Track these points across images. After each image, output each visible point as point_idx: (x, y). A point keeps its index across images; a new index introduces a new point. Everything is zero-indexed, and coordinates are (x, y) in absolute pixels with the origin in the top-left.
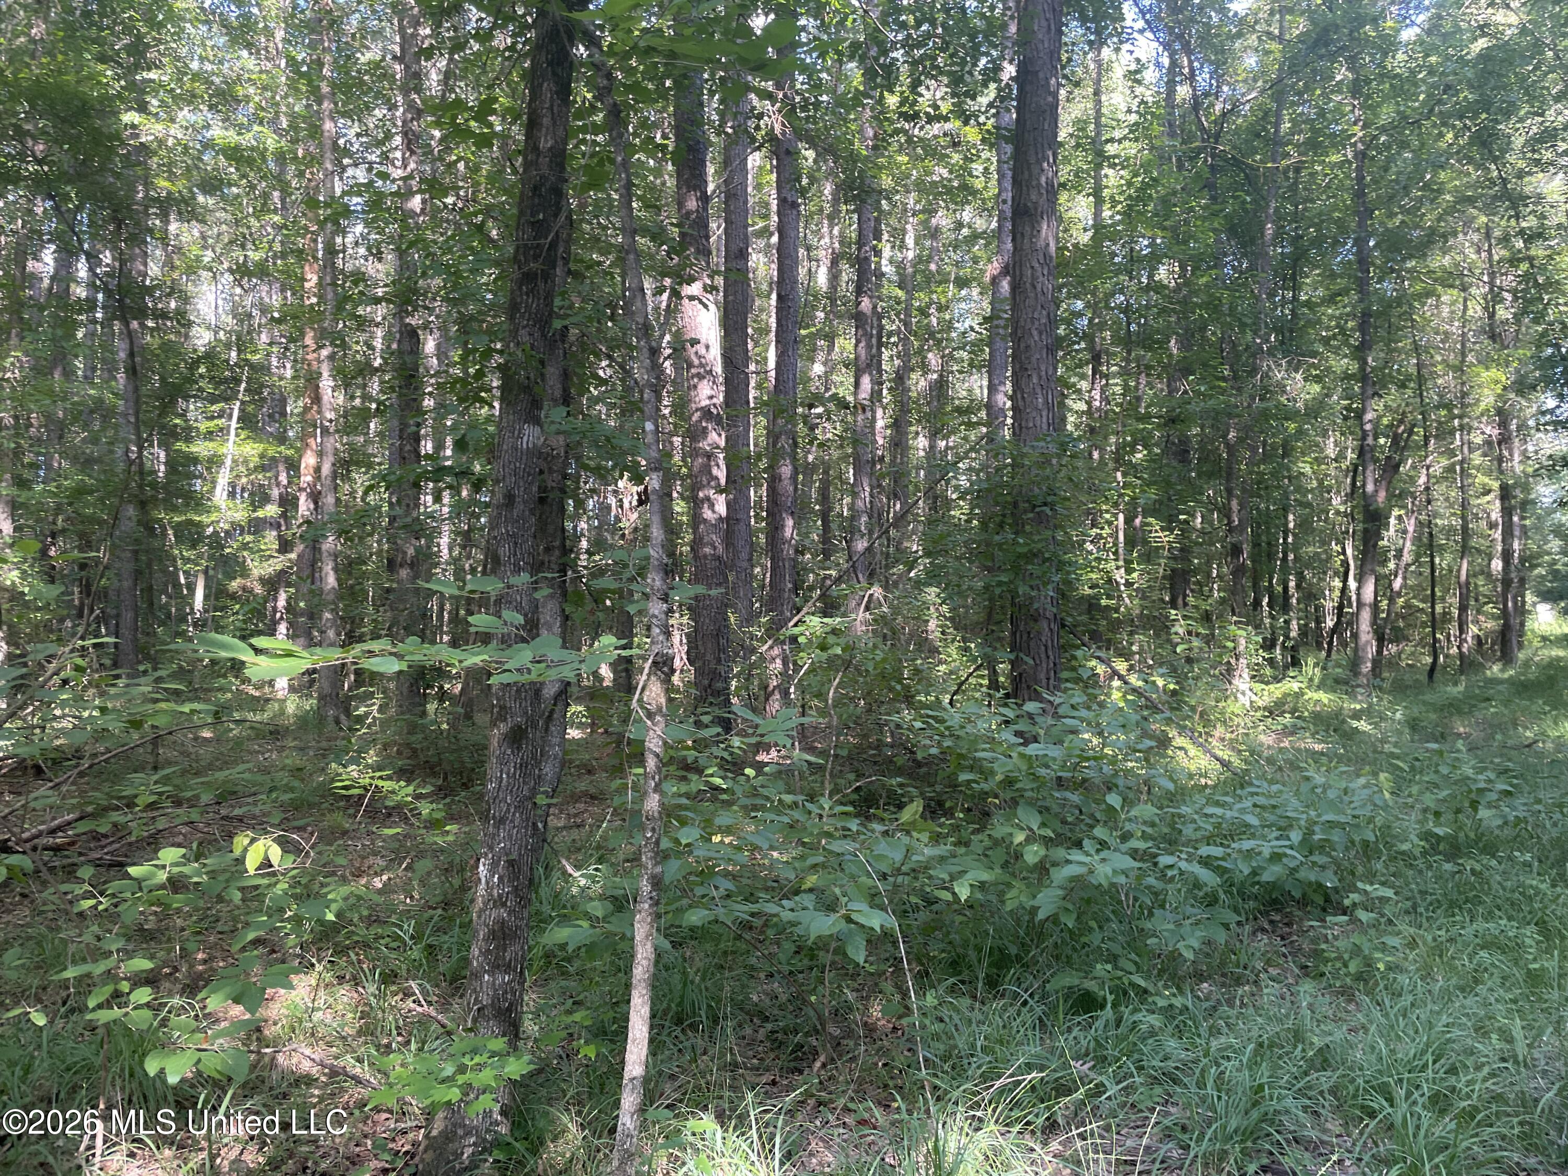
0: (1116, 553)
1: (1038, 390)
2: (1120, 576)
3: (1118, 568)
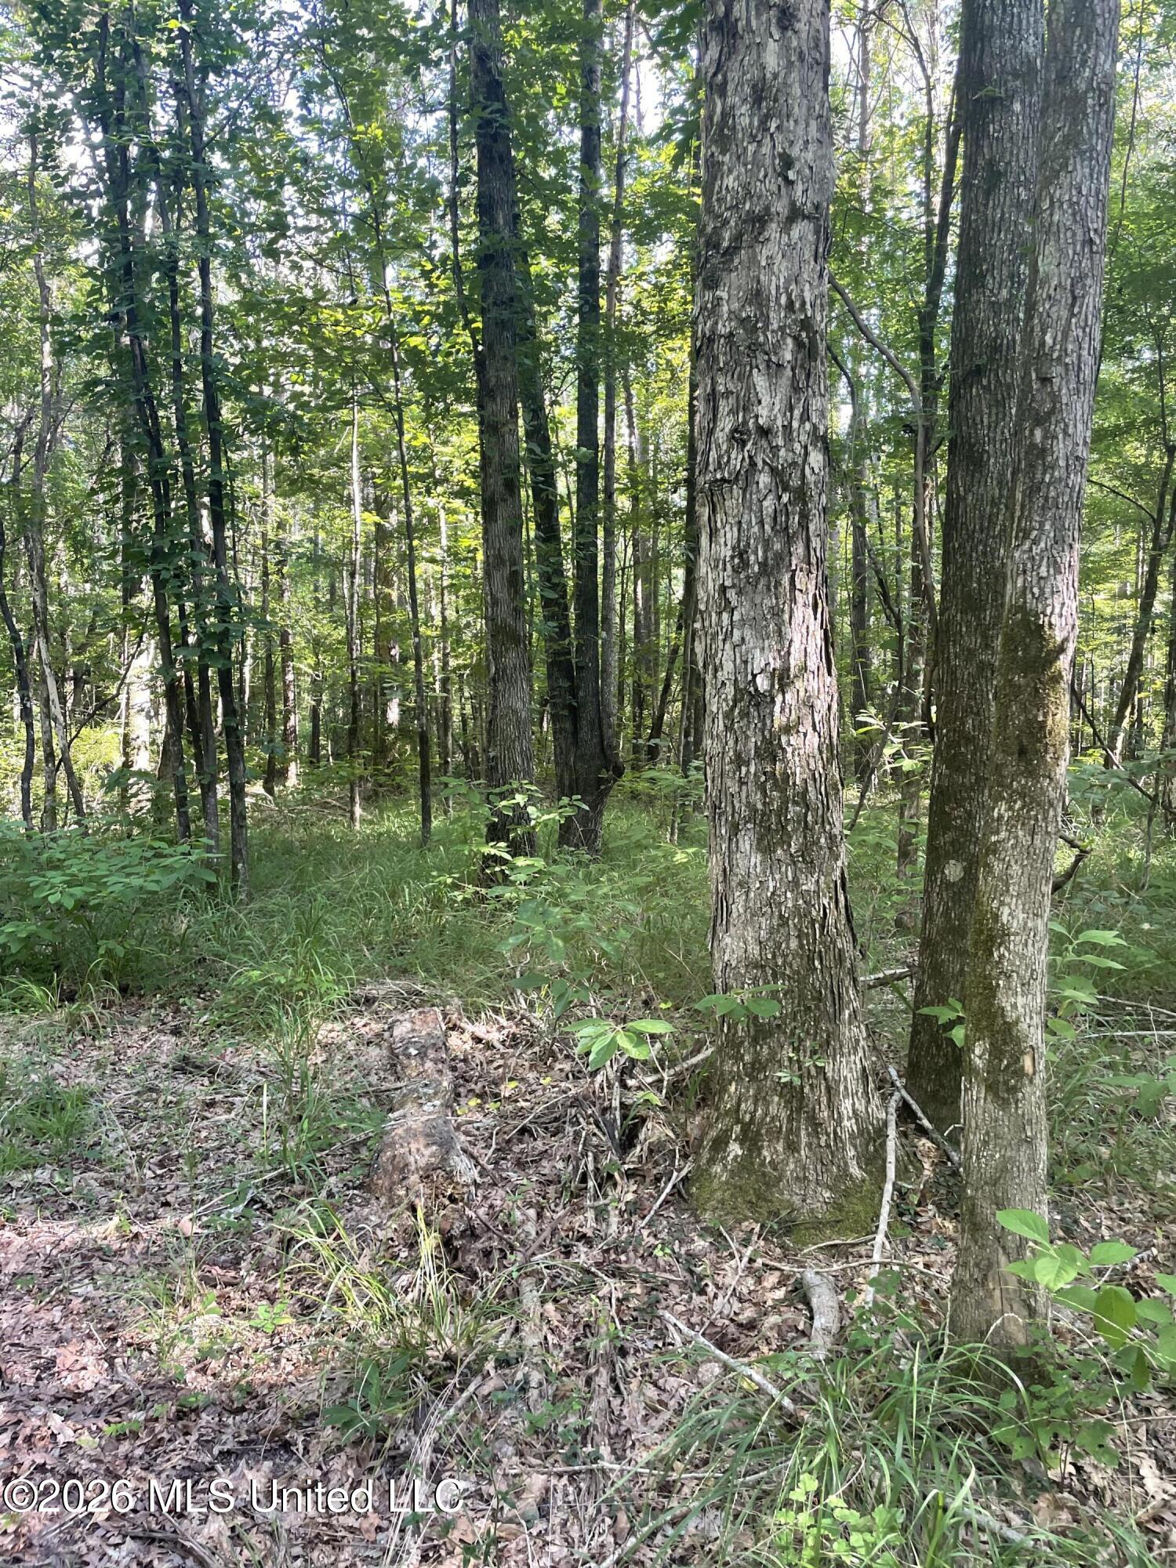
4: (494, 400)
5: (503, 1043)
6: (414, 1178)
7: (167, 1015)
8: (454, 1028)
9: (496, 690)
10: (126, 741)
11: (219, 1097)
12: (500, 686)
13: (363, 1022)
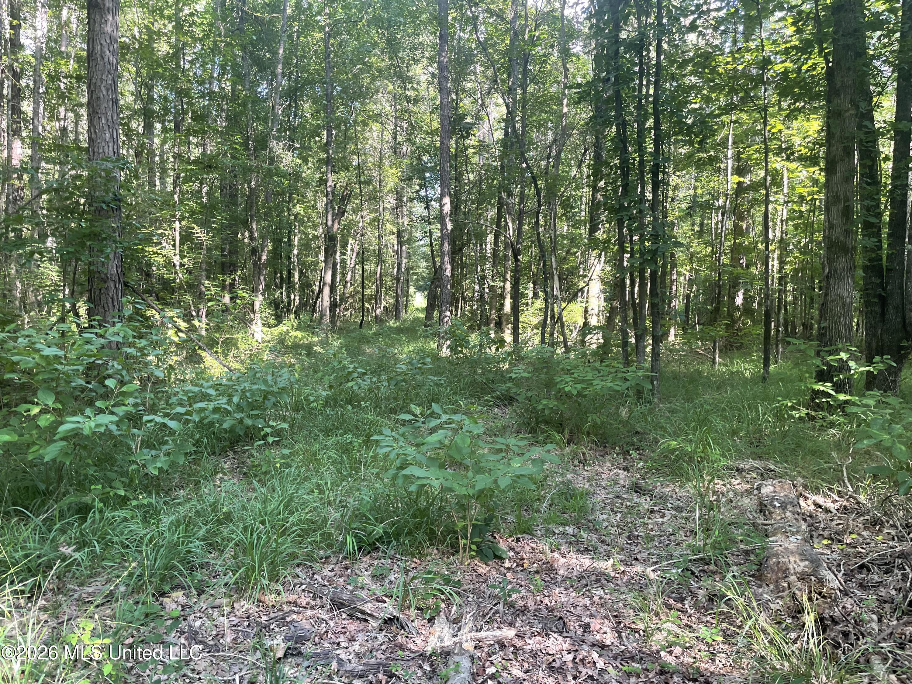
0: (174, 245)
1: (106, 128)
2: (176, 260)
3: (175, 255)
4: (839, 96)
5: (838, 510)
6: (793, 578)
7: (620, 459)
8: (801, 495)
9: (828, 283)
10: (586, 311)
11: (656, 508)
12: (832, 281)
13: (738, 482)
